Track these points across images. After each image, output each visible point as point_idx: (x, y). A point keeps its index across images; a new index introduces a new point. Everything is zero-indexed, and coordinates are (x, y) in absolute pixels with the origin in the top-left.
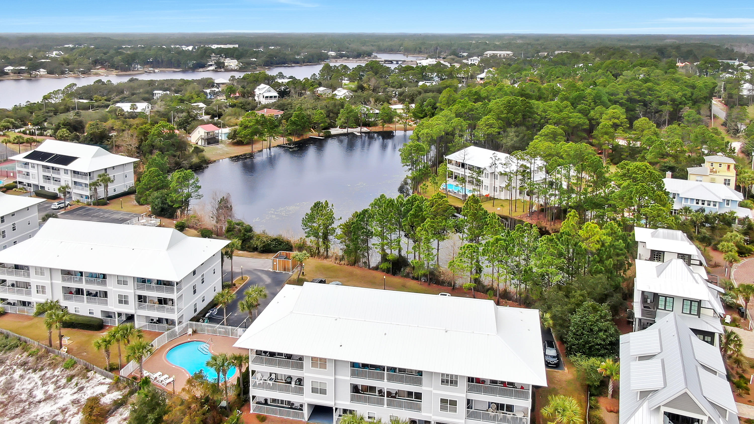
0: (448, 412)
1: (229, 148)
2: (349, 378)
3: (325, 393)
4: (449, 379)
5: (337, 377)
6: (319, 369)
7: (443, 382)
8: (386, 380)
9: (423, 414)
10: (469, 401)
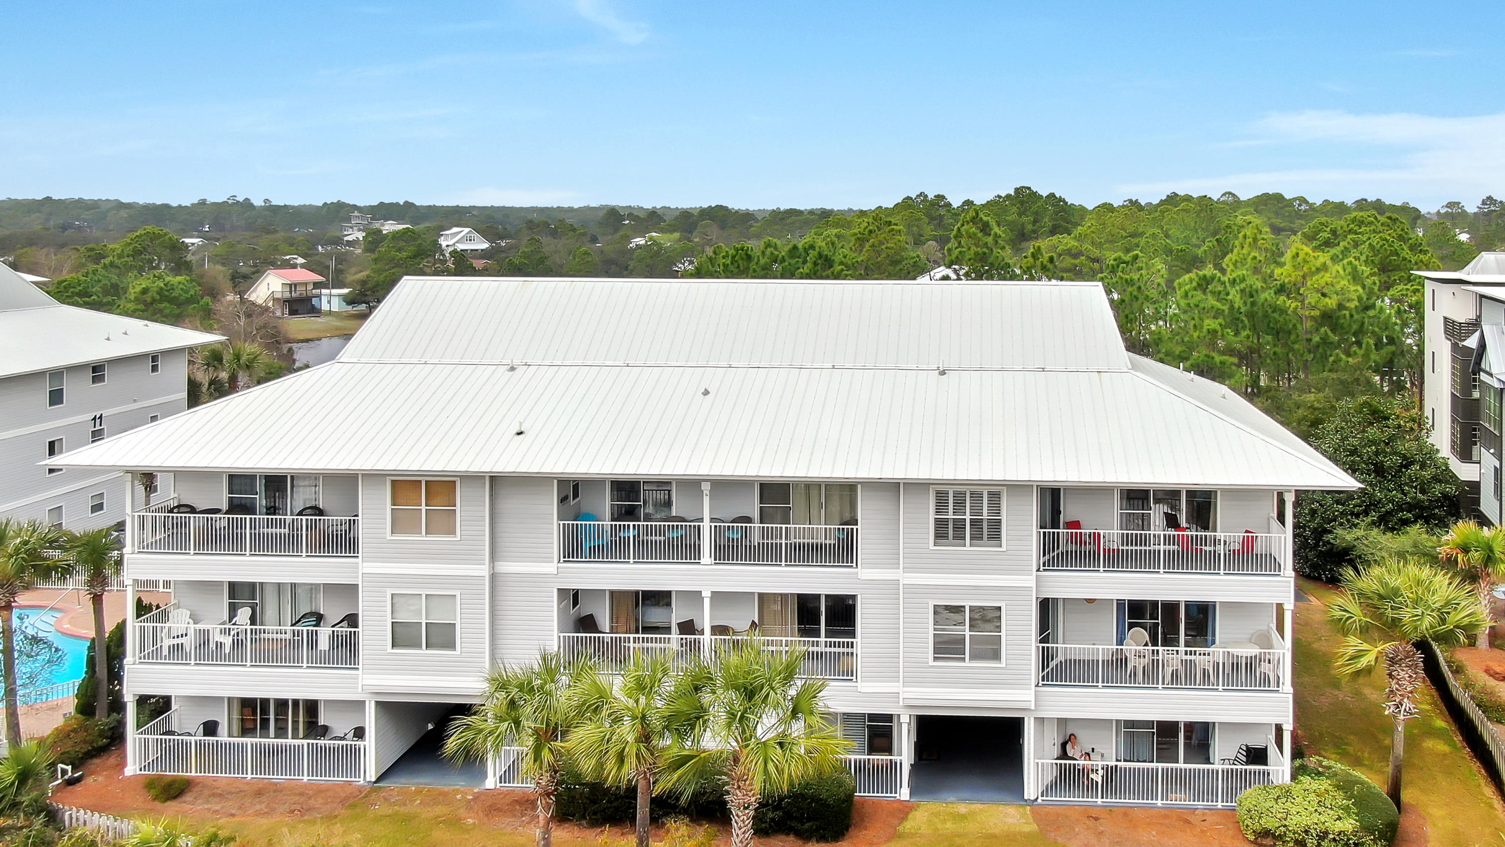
0: (967, 663)
1: (347, 322)
2: (551, 568)
3: (450, 644)
4: (968, 517)
5: (505, 567)
6: (423, 537)
7: (941, 532)
8: (706, 557)
9: (864, 686)
10: (1046, 607)
